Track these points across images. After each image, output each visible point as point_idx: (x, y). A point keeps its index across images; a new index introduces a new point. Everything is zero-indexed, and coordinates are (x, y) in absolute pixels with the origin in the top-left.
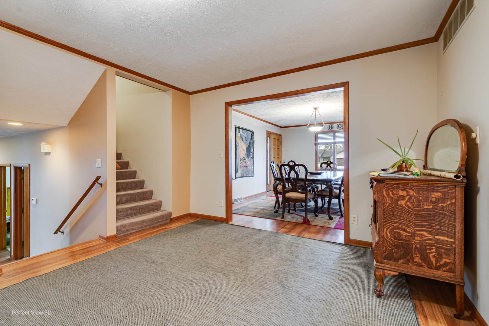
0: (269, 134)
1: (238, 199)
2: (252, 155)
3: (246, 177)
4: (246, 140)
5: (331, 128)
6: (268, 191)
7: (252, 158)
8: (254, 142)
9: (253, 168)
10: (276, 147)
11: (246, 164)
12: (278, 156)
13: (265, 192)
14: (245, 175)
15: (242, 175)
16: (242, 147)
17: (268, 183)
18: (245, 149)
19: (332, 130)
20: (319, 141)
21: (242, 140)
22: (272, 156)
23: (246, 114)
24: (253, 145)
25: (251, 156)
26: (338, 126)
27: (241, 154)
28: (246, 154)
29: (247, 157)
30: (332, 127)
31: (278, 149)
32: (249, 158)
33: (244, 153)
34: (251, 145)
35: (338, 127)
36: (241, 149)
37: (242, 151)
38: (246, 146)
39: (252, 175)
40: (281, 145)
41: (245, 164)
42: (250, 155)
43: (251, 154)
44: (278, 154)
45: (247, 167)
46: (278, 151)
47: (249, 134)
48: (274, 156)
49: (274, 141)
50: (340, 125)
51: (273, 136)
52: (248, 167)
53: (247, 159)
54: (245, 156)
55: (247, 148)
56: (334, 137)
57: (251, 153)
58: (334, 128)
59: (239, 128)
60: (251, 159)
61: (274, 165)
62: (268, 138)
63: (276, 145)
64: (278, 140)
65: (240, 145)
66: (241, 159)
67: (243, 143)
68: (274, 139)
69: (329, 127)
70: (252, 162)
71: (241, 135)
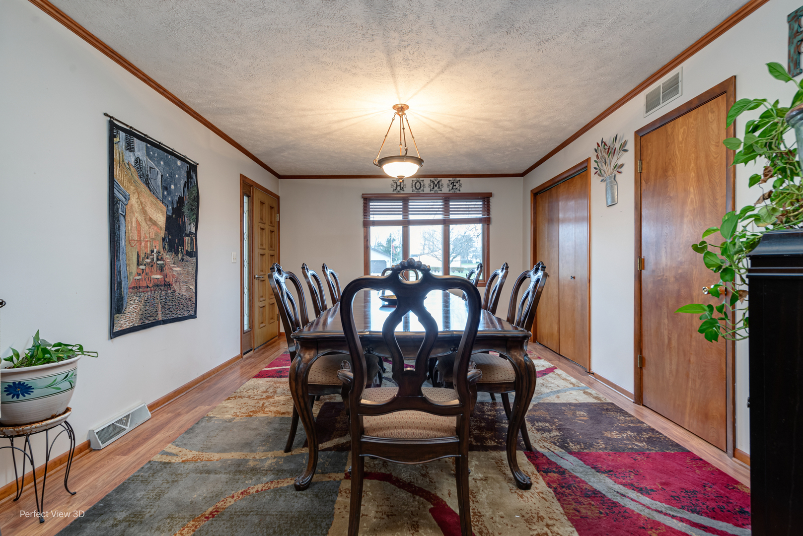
0: (247, 187)
1: (120, 421)
2: (192, 244)
3: (164, 322)
4: (165, 188)
5: (399, 188)
6: (245, 354)
7: (193, 254)
8: (197, 199)
9: (193, 288)
10: (267, 227)
11: (165, 276)
12: (272, 253)
13: (237, 358)
14: (160, 317)
15: (143, 317)
16: (144, 212)
17: (246, 328)
18: (161, 220)
19: (402, 192)
20: (373, 218)
21: (147, 184)
22: (257, 252)
23: (165, 90)
24: (192, 210)
25: (187, 247)
26: (414, 184)
27: (139, 236)
28: (164, 239)
29: (170, 250)
30: (402, 186)
31: (272, 232)
32: (177, 253)
33: (157, 234)
34: (186, 210)
35: (414, 188)
36: (141, 218)
37: (143, 224)
38: (165, 209)
39: (192, 313)
40: (279, 222)
41: (159, 276)
42: (182, 243)
43: (187, 239)
44: (271, 247)
45: (168, 285)
46: (271, 238)
47: (179, 167)
48: (262, 252)
49: (261, 210)
50: (418, 183)
51: (258, 196)
52: (175, 287)
53: (168, 258)
54: (158, 246)
55: (168, 219)
56: (406, 210)
57: (188, 235)
58: (405, 189)
59: (131, 133)
60: (187, 258)
61: (282, 280)
62: (246, 199)
63: (268, 222)
64: (272, 208)
65: (133, 200)
66: (142, 255)
67: (148, 198)
68: (262, 203)
69: (395, 186)
70: (191, 269)
71: (138, 161)
